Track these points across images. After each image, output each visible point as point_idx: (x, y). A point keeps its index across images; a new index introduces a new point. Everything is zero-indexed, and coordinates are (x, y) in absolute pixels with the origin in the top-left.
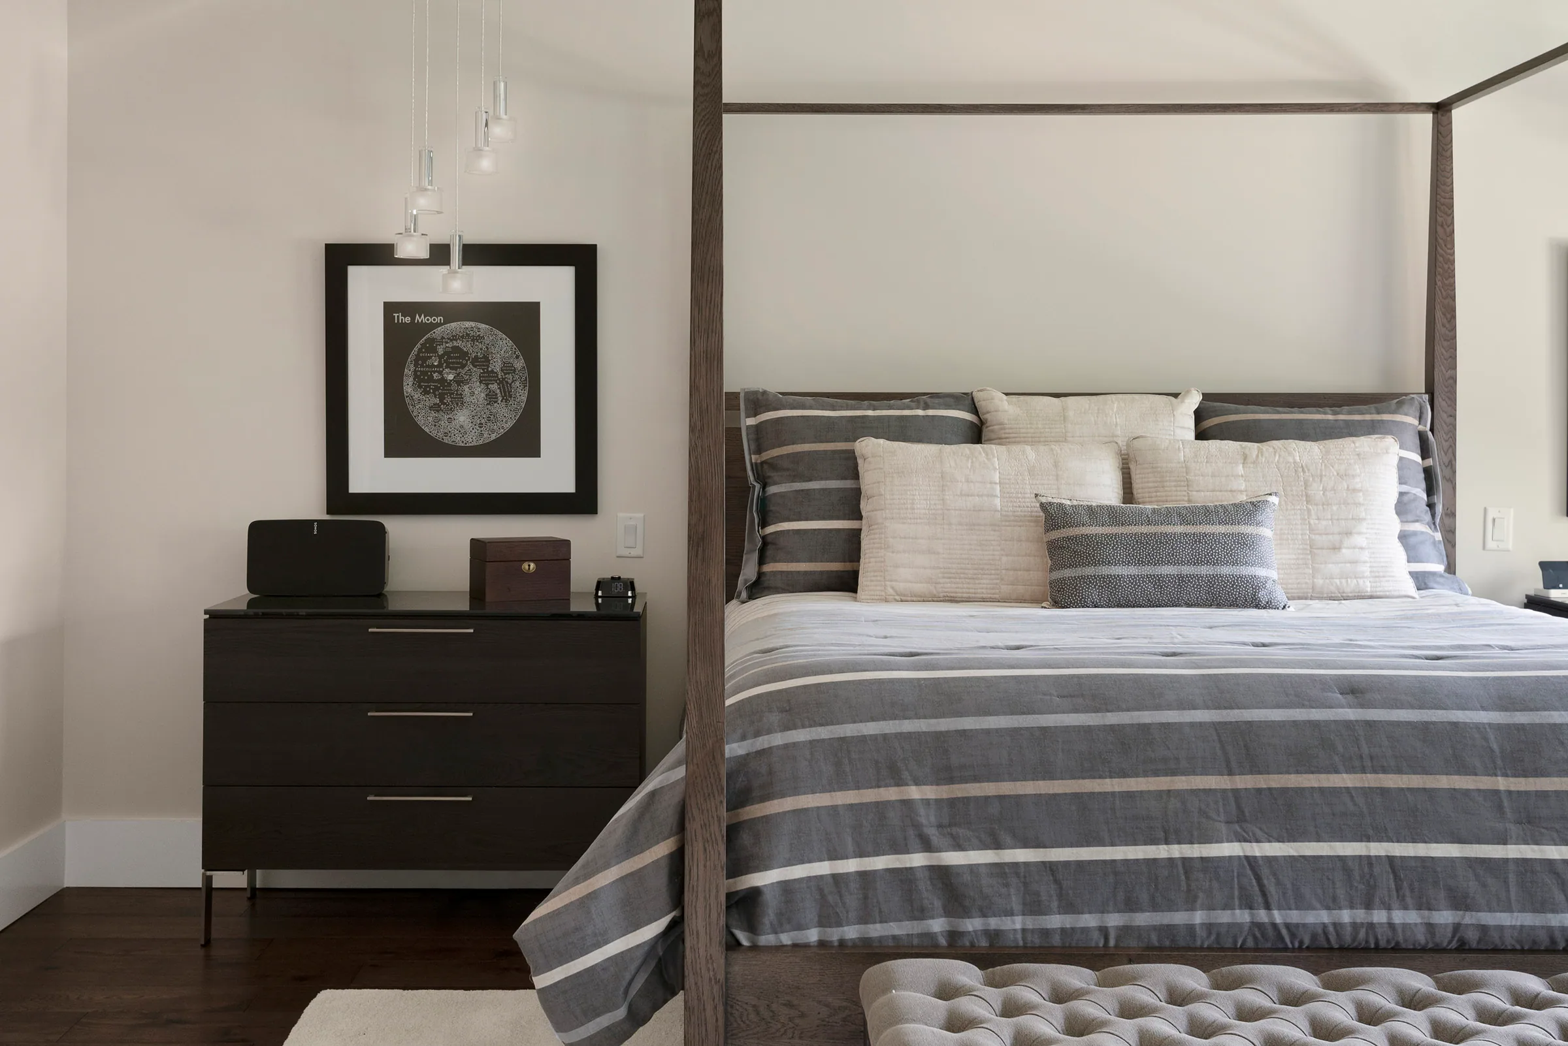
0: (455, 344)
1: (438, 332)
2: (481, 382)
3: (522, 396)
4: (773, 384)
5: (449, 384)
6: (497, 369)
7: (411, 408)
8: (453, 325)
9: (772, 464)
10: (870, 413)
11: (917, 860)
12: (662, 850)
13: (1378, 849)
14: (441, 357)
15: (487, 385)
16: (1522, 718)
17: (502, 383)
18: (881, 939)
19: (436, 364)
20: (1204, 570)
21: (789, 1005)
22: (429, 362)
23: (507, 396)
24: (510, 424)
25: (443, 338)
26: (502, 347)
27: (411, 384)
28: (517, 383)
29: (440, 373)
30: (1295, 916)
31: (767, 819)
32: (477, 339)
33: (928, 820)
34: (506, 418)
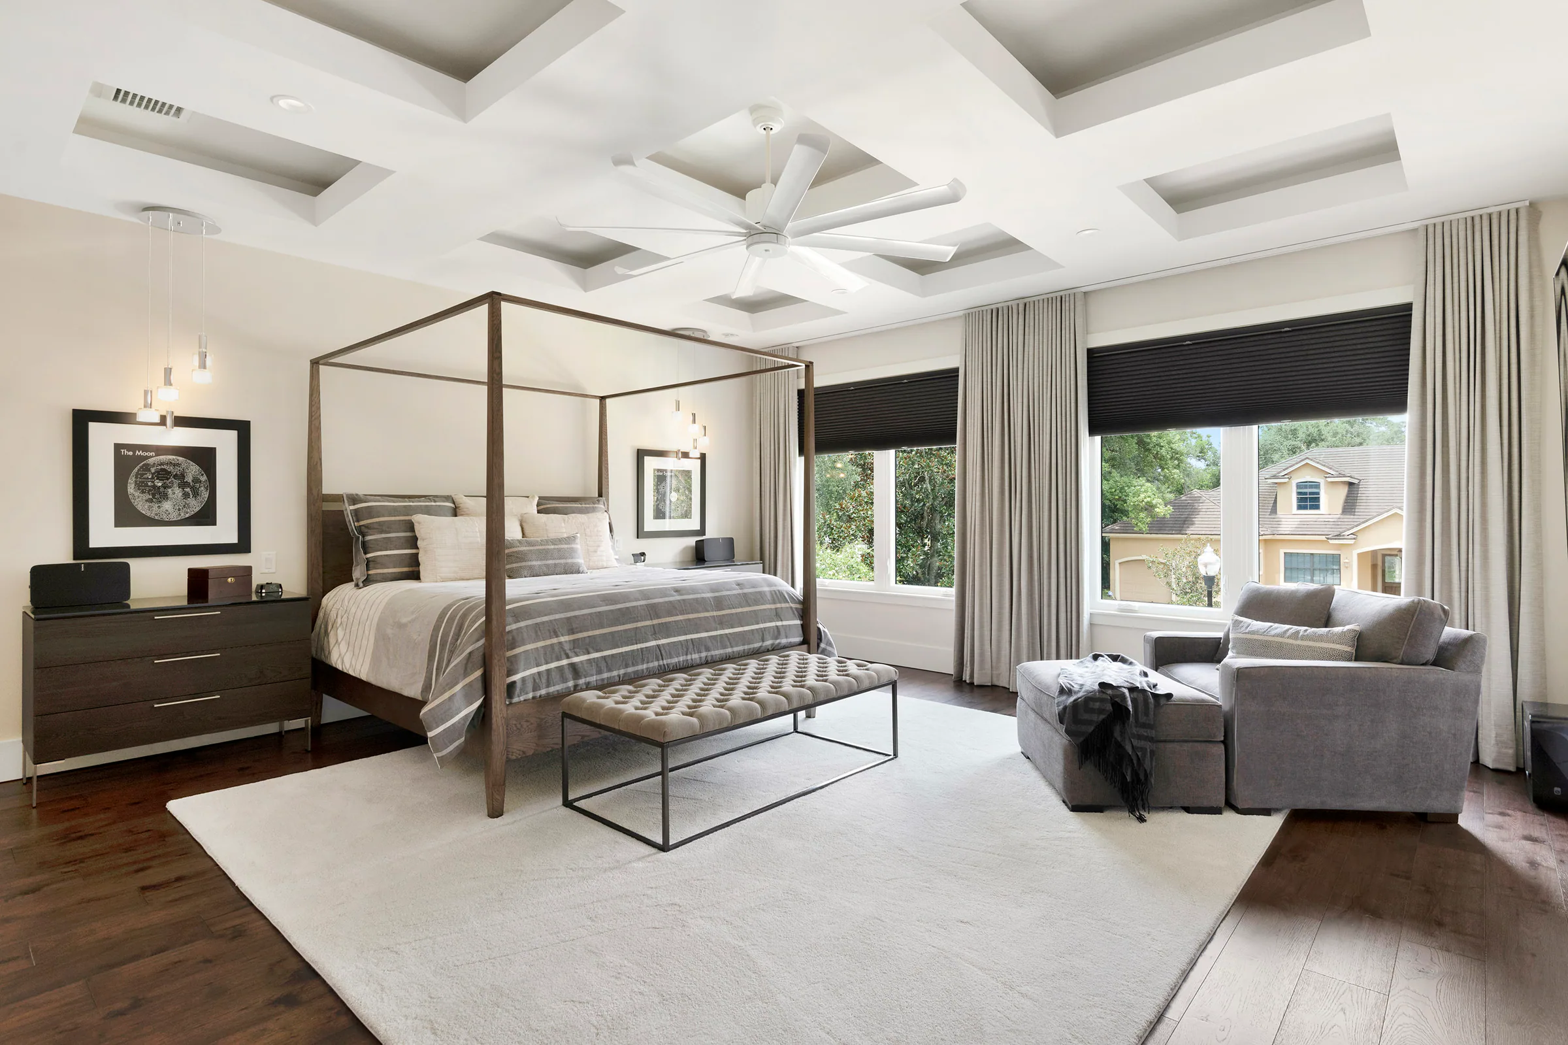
0: (162, 467)
1: (151, 461)
2: (179, 487)
3: (205, 495)
4: (360, 491)
5: (159, 488)
6: (190, 481)
7: (133, 501)
8: (161, 457)
9: (366, 526)
10: (411, 504)
11: (565, 662)
12: (478, 673)
13: (689, 637)
14: (153, 474)
15: (183, 489)
16: (717, 594)
17: (193, 488)
18: (553, 692)
19: (150, 477)
20: (562, 561)
21: (527, 721)
22: (145, 476)
23: (196, 494)
24: (197, 509)
25: (154, 464)
26: (193, 470)
27: (133, 488)
28: (202, 488)
29: (153, 482)
30: (669, 661)
31: (515, 656)
32: (178, 465)
33: (567, 647)
34: (195, 505)
